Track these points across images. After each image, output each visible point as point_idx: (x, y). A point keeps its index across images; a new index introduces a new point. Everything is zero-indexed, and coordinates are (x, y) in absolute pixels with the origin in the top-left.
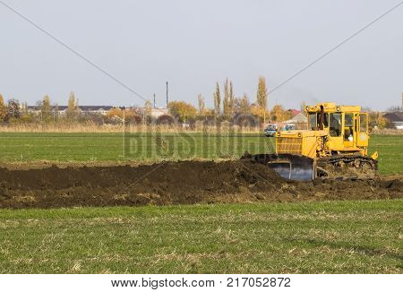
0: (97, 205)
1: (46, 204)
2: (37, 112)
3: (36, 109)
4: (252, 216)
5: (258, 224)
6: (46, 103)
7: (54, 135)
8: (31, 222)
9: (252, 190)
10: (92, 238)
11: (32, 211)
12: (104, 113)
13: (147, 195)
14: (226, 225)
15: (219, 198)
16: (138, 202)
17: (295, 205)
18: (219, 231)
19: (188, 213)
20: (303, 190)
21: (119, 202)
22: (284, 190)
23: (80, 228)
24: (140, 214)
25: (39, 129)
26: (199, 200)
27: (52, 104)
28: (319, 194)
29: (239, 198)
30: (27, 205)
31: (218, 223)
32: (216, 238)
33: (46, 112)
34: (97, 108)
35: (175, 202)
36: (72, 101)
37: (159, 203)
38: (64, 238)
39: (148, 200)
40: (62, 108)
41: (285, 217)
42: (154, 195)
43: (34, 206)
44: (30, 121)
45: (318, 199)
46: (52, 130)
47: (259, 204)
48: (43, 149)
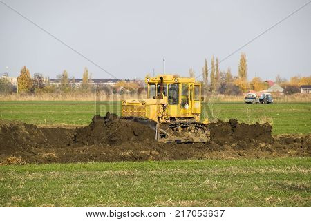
0: (107, 161)
1: (65, 159)
2: (58, 84)
3: (57, 81)
4: (234, 170)
5: (239, 176)
6: (65, 76)
7: (72, 103)
8: (54, 175)
9: (235, 148)
10: (103, 187)
11: (54, 165)
12: (113, 84)
13: (147, 152)
14: (213, 177)
15: (206, 155)
16: (140, 158)
17: (271, 161)
18: (207, 181)
19: (182, 167)
20: (278, 148)
21: (125, 158)
22: (262, 148)
23: (93, 179)
24: (141, 168)
25: (59, 98)
26: (191, 157)
27: (69, 77)
28: (291, 152)
29: (224, 155)
30: (50, 161)
31: (206, 175)
32: (205, 188)
33: (65, 84)
34: (107, 81)
35: (170, 158)
36: (86, 75)
37: (158, 159)
38: (80, 188)
39: (148, 157)
40: (78, 81)
41: (262, 171)
42: (153, 152)
43: (56, 162)
44: (52, 91)
45: (291, 156)
46: (69, 98)
47: (241, 159)
48: (62, 114)
